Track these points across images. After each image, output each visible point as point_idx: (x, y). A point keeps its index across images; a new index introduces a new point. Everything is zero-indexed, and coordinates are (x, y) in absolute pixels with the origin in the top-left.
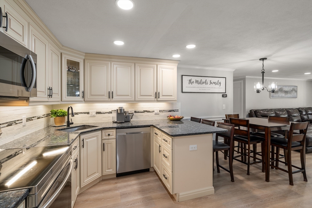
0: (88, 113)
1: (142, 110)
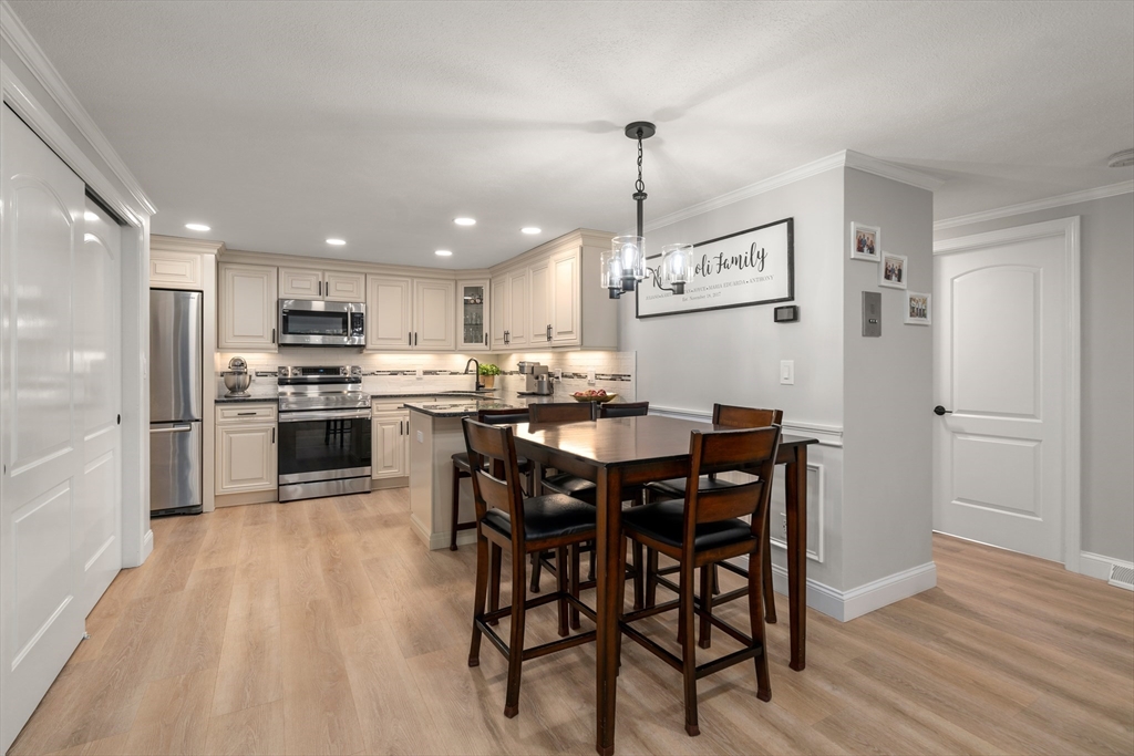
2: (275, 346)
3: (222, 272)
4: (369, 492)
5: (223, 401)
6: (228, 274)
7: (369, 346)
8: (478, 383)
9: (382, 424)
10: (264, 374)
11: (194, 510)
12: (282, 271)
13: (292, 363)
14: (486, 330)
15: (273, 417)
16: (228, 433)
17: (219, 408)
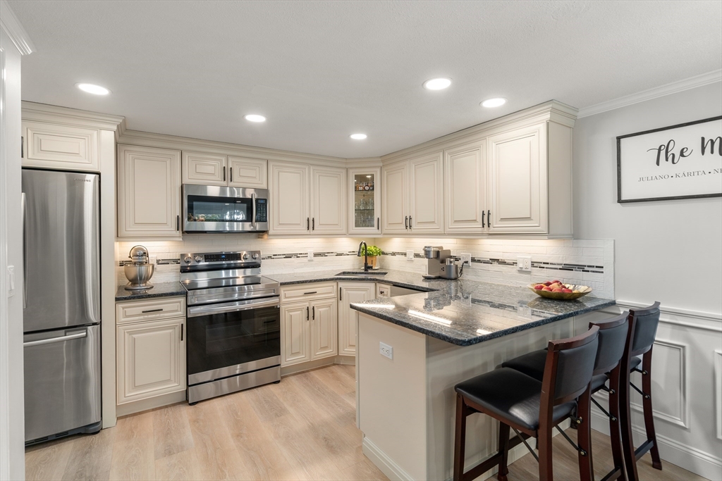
0: (405, 254)
1: (487, 257)
2: (179, 233)
3: (121, 155)
4: (278, 382)
5: (125, 299)
6: (129, 157)
7: (271, 232)
8: (366, 264)
9: (289, 311)
10: (166, 262)
11: (92, 429)
12: (186, 156)
13: (192, 249)
14: (377, 214)
15: (182, 312)
16: (130, 333)
17: (120, 306)
